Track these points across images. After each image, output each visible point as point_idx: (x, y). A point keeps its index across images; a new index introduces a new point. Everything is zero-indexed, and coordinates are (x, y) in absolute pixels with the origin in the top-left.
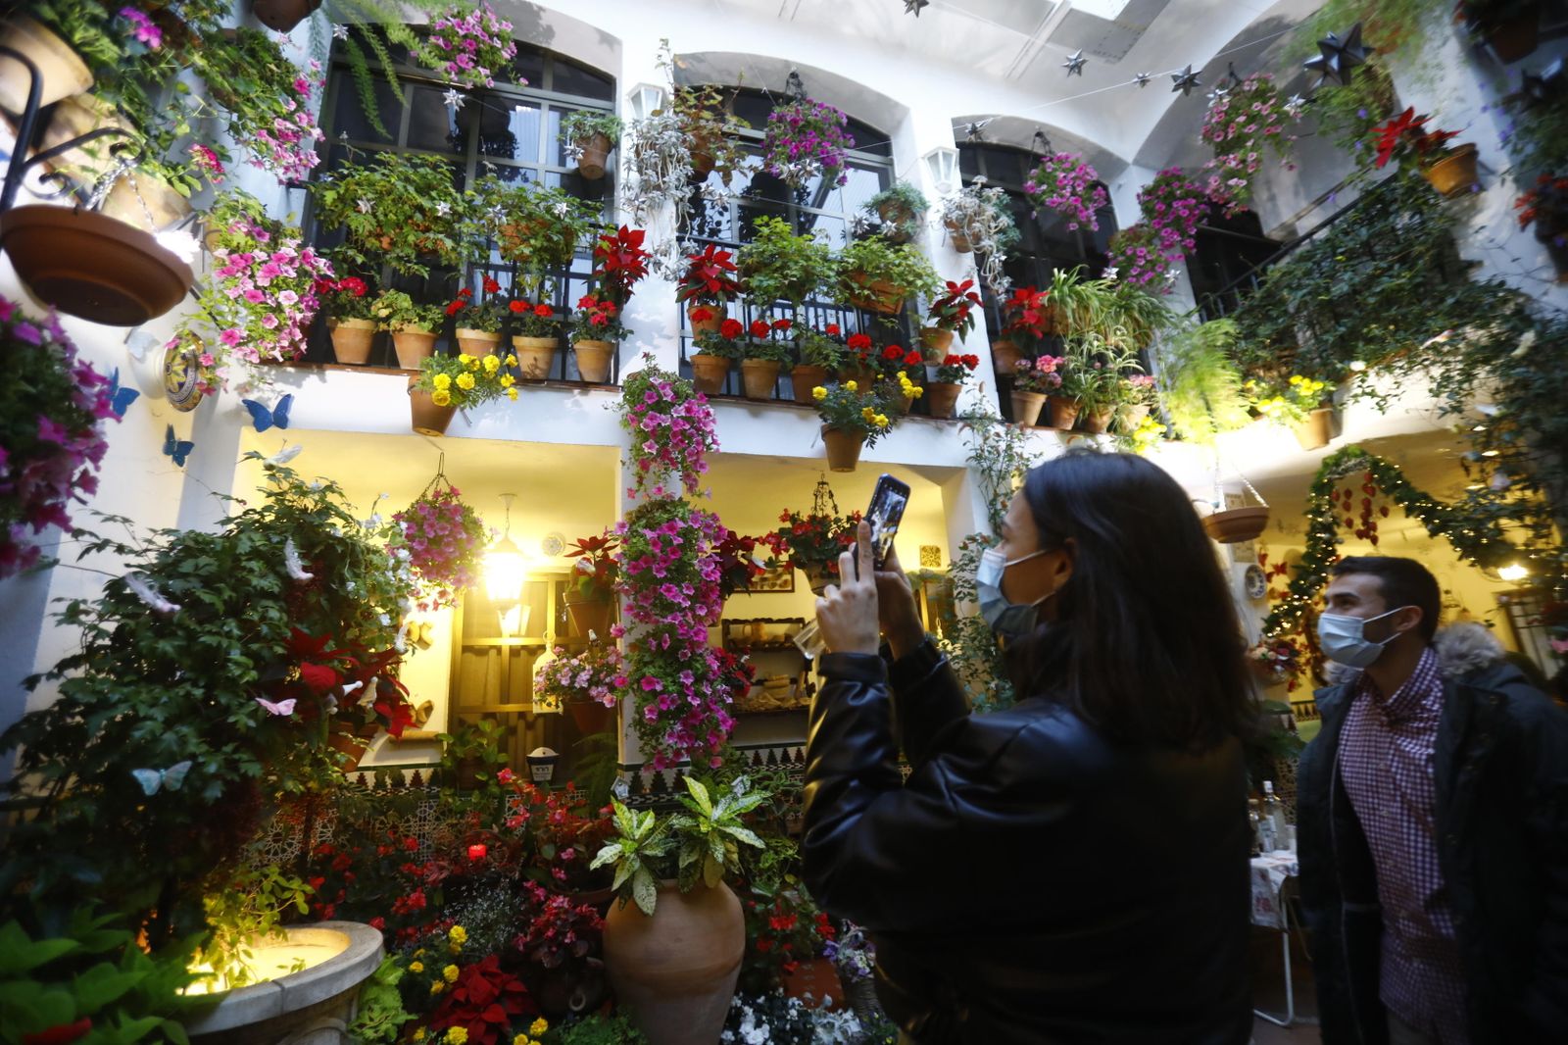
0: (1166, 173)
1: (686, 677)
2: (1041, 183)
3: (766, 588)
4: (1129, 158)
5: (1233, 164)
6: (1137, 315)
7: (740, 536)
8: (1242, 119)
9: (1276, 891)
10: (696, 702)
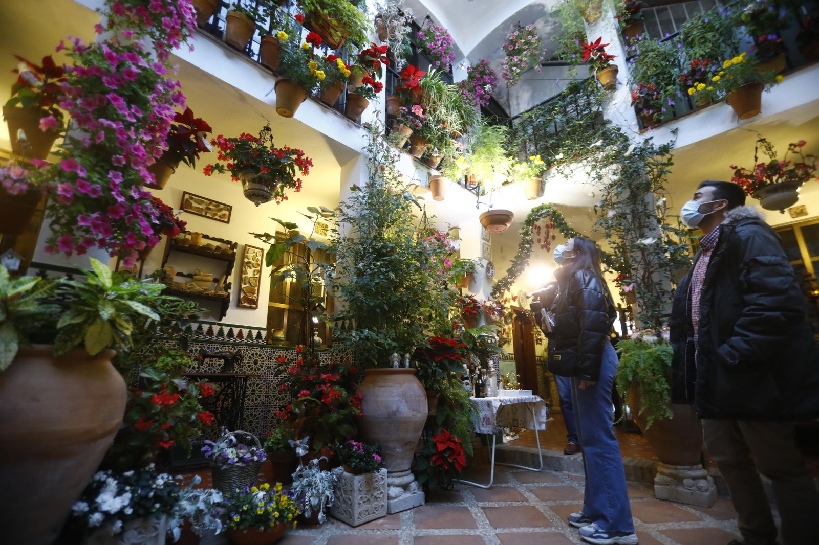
0: (483, 61)
1: (116, 177)
2: (426, 35)
3: (208, 215)
4: (466, 54)
5: (516, 60)
6: (463, 112)
7: (195, 117)
8: (523, 41)
9: (495, 411)
10: (121, 199)
